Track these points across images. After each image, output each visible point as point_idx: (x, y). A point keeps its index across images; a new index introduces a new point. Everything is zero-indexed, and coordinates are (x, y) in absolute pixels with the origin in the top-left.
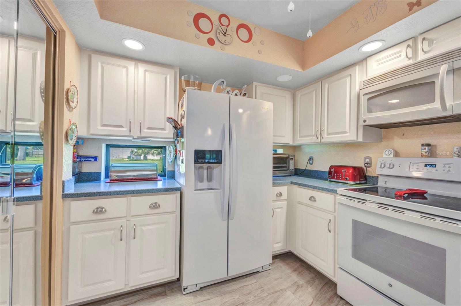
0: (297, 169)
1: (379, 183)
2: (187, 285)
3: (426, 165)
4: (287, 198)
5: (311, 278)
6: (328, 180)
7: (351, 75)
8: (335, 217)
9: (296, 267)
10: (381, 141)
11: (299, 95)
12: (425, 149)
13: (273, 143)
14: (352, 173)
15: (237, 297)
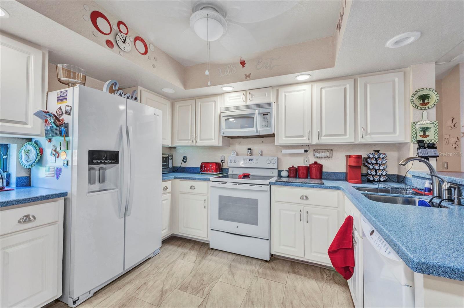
0: (175, 167)
1: (229, 172)
2: (78, 297)
3: (249, 160)
4: (171, 190)
5: (191, 247)
6: (200, 173)
7: (215, 101)
8: (208, 197)
9: (179, 244)
10: (230, 146)
11: (178, 106)
12: (249, 151)
13: (163, 145)
14: (215, 167)
15: (137, 282)
